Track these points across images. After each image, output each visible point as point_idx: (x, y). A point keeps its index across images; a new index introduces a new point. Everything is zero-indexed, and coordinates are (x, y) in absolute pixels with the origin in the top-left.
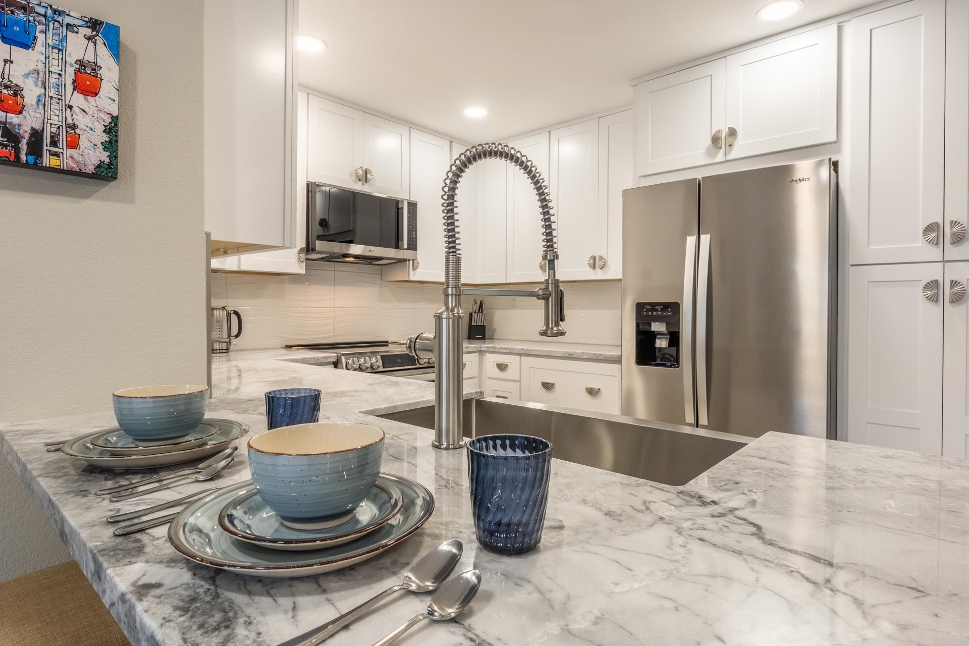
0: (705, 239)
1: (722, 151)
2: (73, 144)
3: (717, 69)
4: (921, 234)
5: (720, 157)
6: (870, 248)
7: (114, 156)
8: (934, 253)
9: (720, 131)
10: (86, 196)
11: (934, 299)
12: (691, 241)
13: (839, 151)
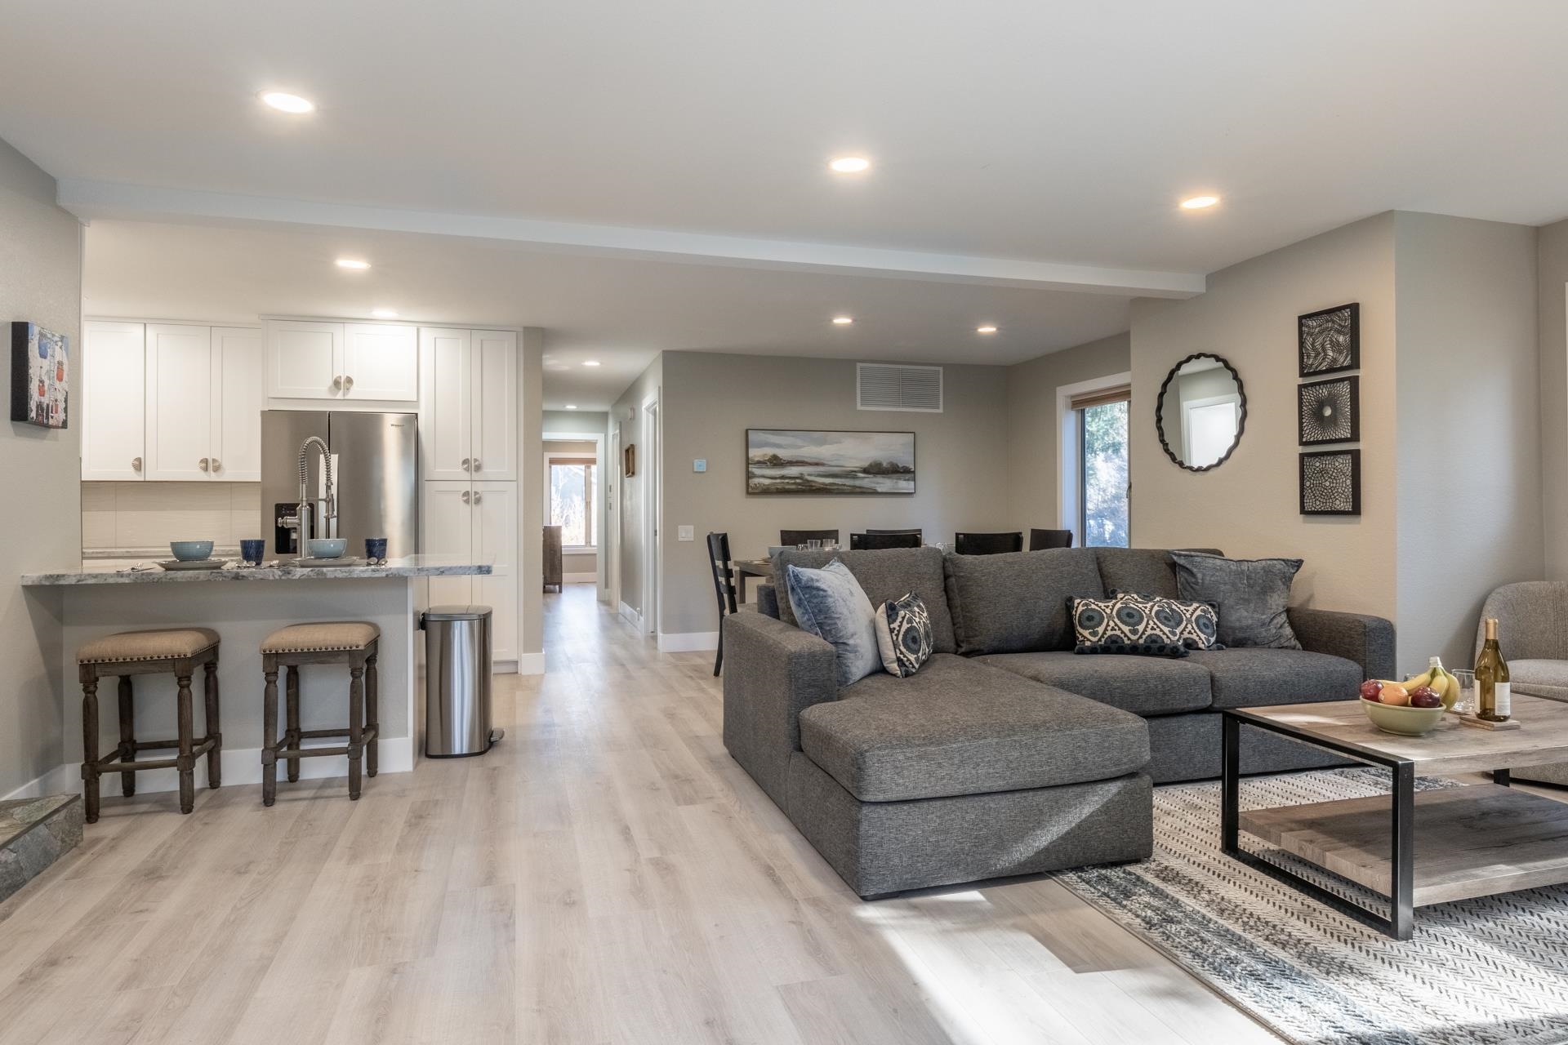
0: (334, 458)
1: (341, 392)
2: (56, 412)
3: (337, 329)
4: (461, 463)
5: (340, 396)
6: (437, 470)
7: (66, 416)
8: (466, 476)
9: (340, 377)
10: (43, 438)
11: (467, 502)
12: (322, 457)
13: (418, 407)
